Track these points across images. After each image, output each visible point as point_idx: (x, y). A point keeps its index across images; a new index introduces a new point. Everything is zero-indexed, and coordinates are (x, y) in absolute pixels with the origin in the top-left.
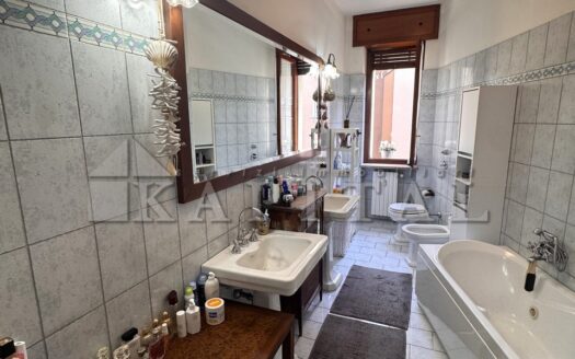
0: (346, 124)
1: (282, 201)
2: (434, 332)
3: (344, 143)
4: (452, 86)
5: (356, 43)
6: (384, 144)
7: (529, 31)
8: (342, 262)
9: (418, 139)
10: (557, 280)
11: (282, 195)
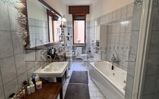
0: (69, 34)
1: (55, 54)
2: (94, 83)
3: (68, 39)
4: (93, 25)
5: (70, 13)
6: (78, 40)
7: (113, 12)
8: (70, 70)
9: (86, 38)
10: (117, 66)
11: (54, 52)
